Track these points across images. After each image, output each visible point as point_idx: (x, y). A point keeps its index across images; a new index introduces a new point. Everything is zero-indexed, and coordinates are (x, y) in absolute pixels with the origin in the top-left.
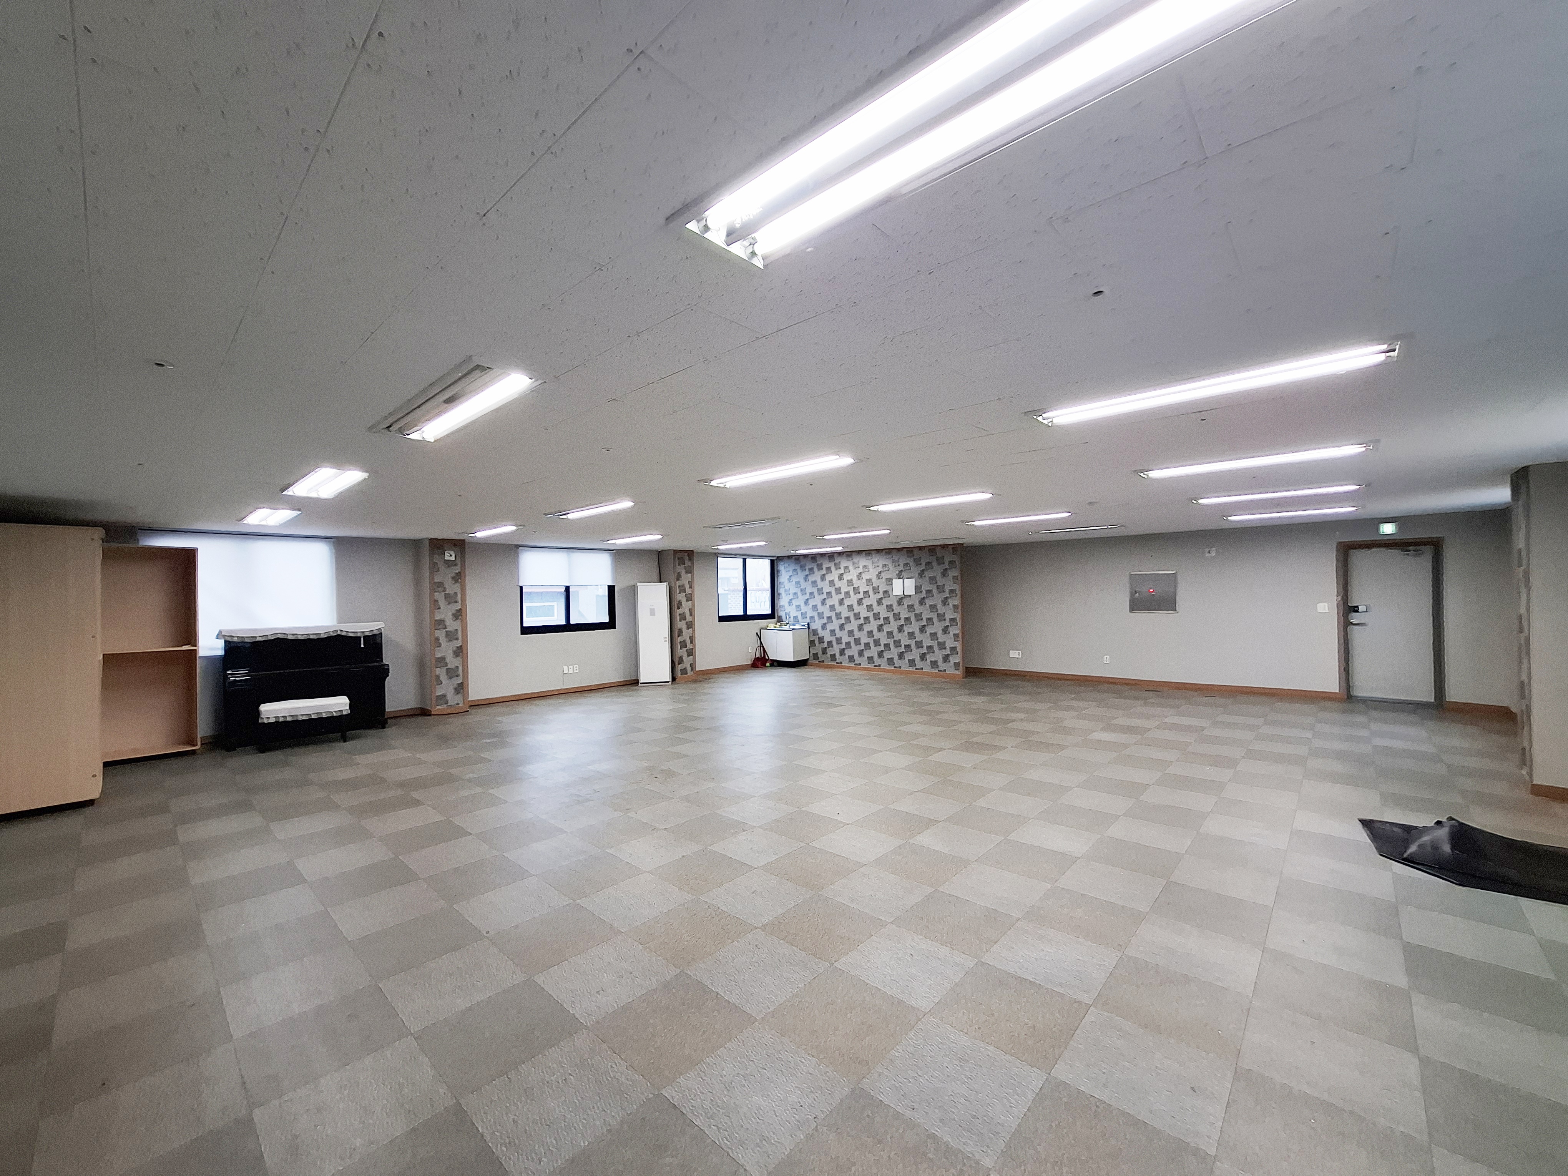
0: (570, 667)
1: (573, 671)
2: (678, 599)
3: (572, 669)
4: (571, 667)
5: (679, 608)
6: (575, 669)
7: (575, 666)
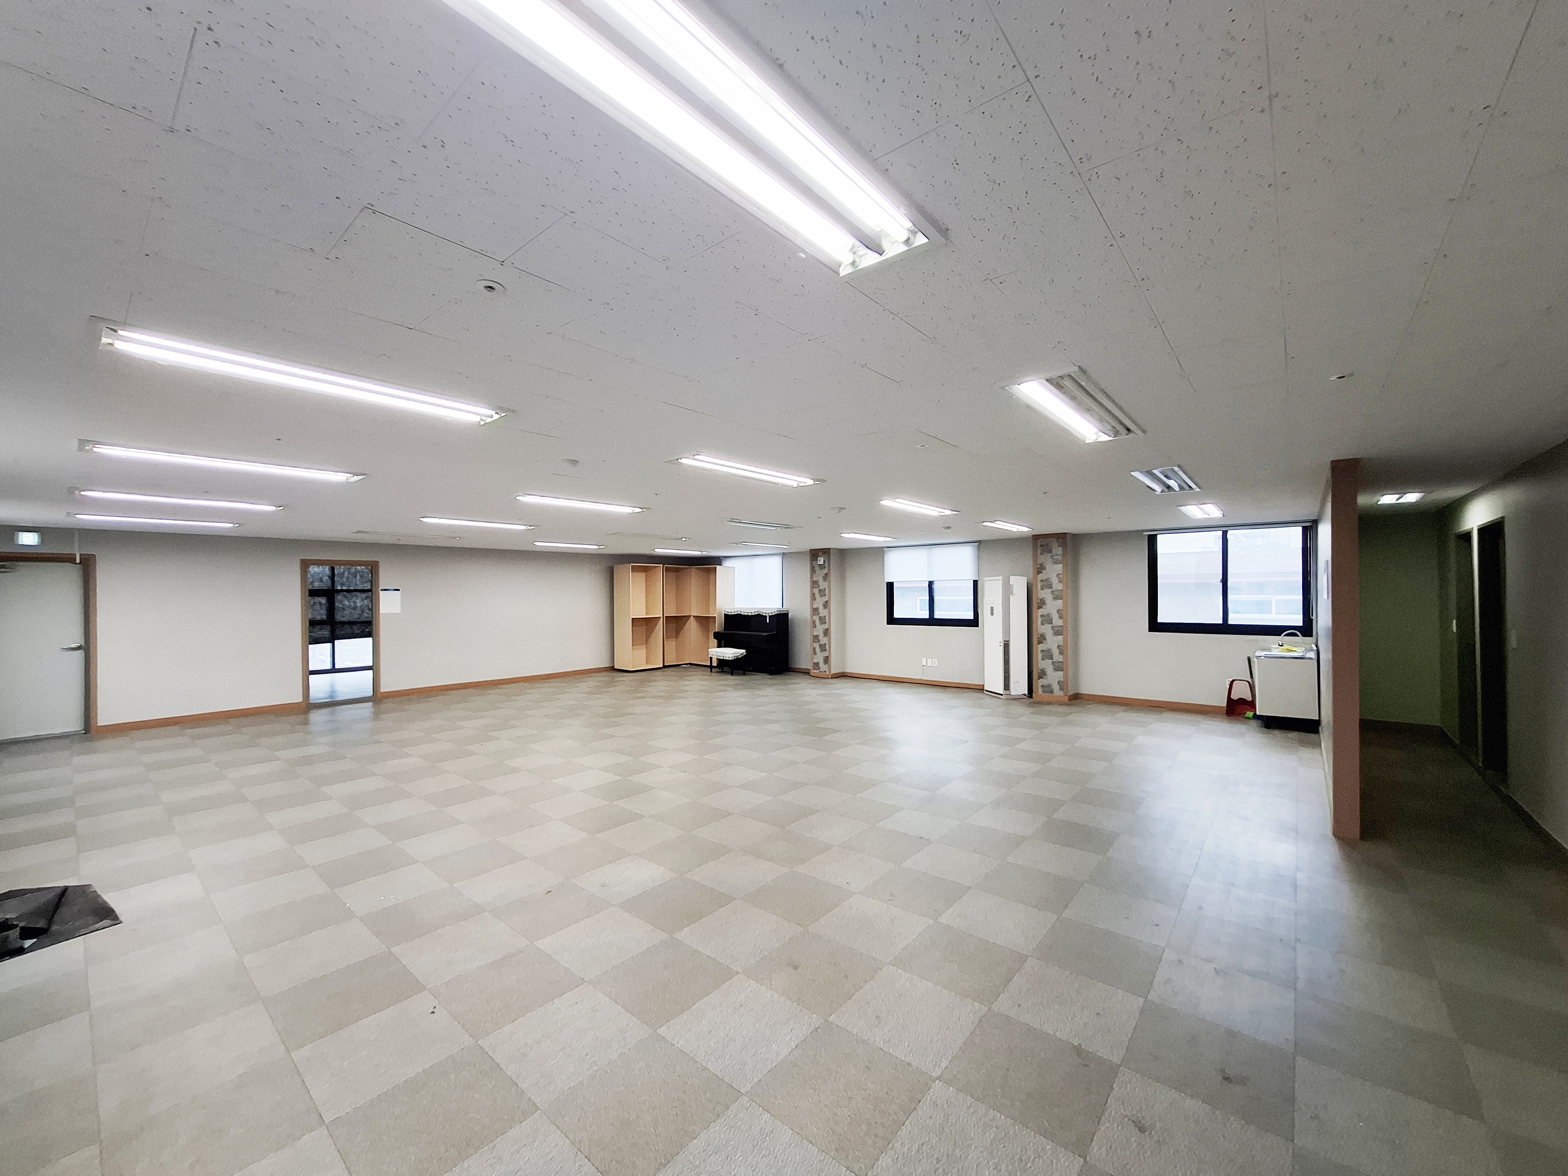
0: (928, 660)
1: (932, 664)
2: (1040, 597)
3: (931, 663)
4: (930, 660)
5: (1040, 607)
6: (934, 662)
7: (934, 660)
